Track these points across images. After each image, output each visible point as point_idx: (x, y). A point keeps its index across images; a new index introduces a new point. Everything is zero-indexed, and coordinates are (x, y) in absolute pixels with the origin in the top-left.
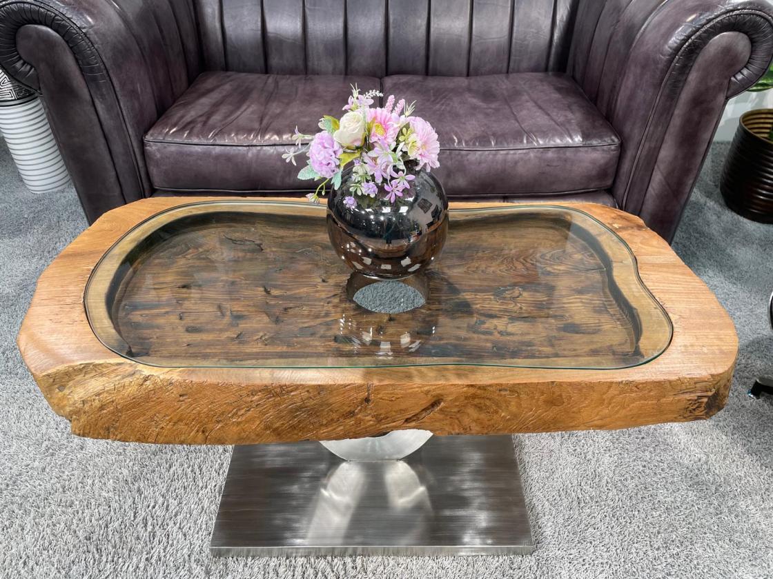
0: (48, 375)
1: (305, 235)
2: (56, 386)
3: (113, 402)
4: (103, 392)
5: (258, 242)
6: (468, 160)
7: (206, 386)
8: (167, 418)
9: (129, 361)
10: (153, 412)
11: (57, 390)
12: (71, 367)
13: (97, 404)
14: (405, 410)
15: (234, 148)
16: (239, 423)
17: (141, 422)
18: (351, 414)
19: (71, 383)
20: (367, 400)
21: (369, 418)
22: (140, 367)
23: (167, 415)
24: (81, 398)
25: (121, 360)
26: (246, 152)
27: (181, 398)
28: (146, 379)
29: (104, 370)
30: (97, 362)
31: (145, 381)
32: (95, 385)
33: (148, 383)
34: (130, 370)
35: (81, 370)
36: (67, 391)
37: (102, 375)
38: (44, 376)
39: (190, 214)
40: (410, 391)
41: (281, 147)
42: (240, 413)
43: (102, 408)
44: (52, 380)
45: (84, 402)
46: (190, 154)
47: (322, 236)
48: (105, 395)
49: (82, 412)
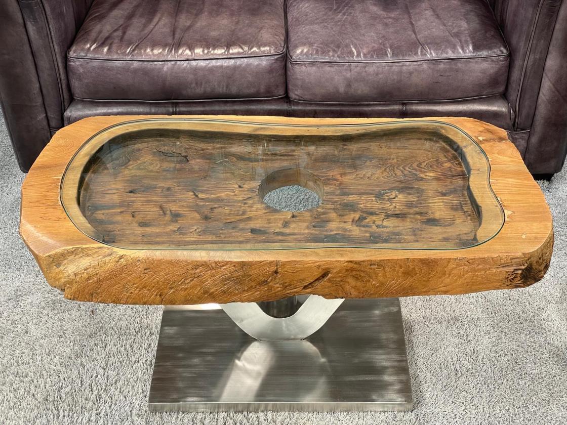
0: (49, 256)
1: (222, 148)
2: (55, 264)
3: (97, 274)
4: (90, 268)
5: (184, 154)
6: (366, 72)
7: (163, 262)
8: (136, 285)
9: (106, 246)
10: (125, 282)
11: (55, 267)
12: (66, 250)
13: (85, 276)
14: (304, 280)
15: (151, 63)
16: (186, 289)
17: (116, 289)
18: (265, 282)
19: (65, 261)
20: (276, 272)
21: (278, 285)
22: (115, 249)
23: (135, 284)
24: (73, 272)
25: (101, 245)
26: (161, 66)
27: (146, 271)
28: (121, 257)
29: (89, 252)
30: (84, 246)
31: (120, 259)
32: (85, 262)
33: (122, 260)
34: (108, 252)
35: (73, 252)
36: (62, 268)
37: (88, 255)
38: (47, 256)
40: (307, 266)
41: (193, 61)
42: (186, 282)
43: (89, 279)
44: (51, 259)
45: (76, 275)
46: (111, 69)
47: (236, 148)
48: (91, 269)
49: (74, 282)
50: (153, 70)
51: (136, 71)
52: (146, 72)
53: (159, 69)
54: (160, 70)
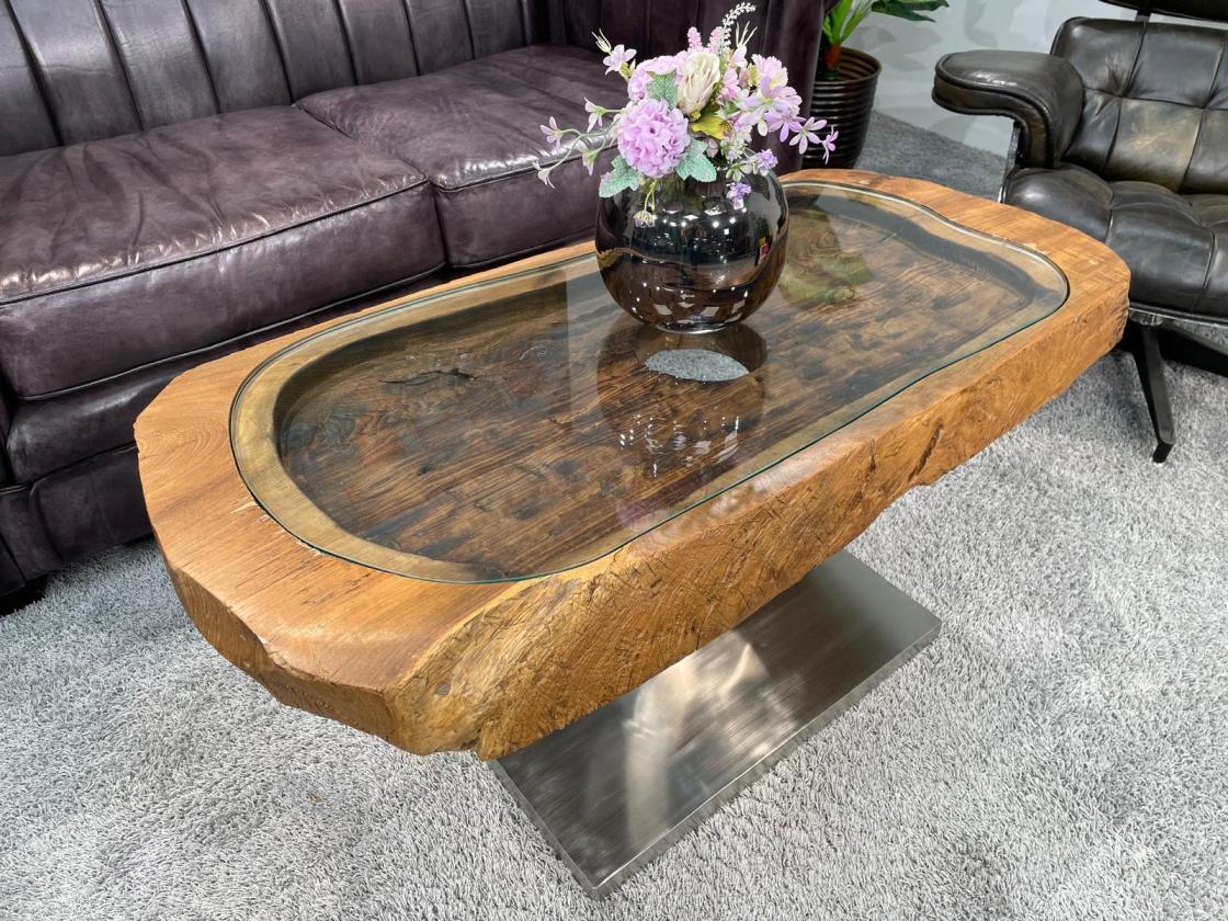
0: (416, 676)
2: (432, 691)
3: (552, 656)
4: (531, 649)
5: (447, 369)
7: (686, 548)
8: (641, 635)
9: (537, 580)
10: (616, 639)
11: (436, 696)
12: (450, 638)
13: (527, 674)
14: (908, 462)
15: (188, 264)
16: (736, 587)
17: (603, 667)
18: (859, 496)
19: (458, 669)
20: (873, 467)
21: (875, 494)
22: (565, 576)
23: (640, 631)
24: (495, 681)
25: (522, 585)
26: (212, 266)
27: (655, 590)
28: (593, 586)
29: (505, 615)
30: (489, 607)
31: (592, 591)
32: (513, 642)
33: (598, 591)
34: (551, 591)
35: (468, 635)
36: (455, 689)
37: (507, 624)
38: (409, 682)
39: (298, 368)
40: (911, 430)
41: (274, 238)
42: (734, 571)
43: (537, 678)
44: (424, 682)
45: (503, 684)
48: (536, 651)
49: (504, 706)
50: (197, 278)
51: (160, 290)
52: (183, 287)
53: (210, 271)
54: (213, 272)
